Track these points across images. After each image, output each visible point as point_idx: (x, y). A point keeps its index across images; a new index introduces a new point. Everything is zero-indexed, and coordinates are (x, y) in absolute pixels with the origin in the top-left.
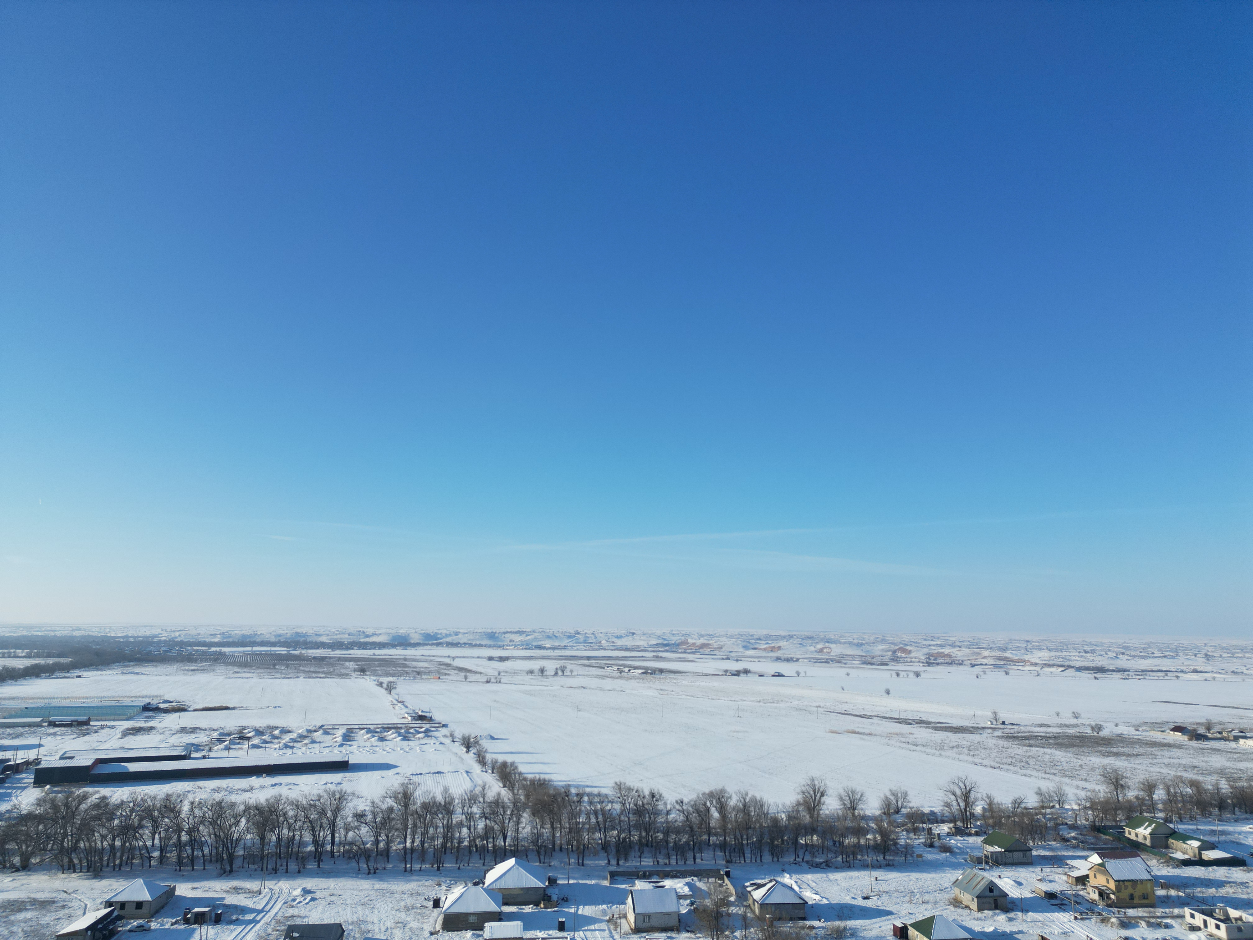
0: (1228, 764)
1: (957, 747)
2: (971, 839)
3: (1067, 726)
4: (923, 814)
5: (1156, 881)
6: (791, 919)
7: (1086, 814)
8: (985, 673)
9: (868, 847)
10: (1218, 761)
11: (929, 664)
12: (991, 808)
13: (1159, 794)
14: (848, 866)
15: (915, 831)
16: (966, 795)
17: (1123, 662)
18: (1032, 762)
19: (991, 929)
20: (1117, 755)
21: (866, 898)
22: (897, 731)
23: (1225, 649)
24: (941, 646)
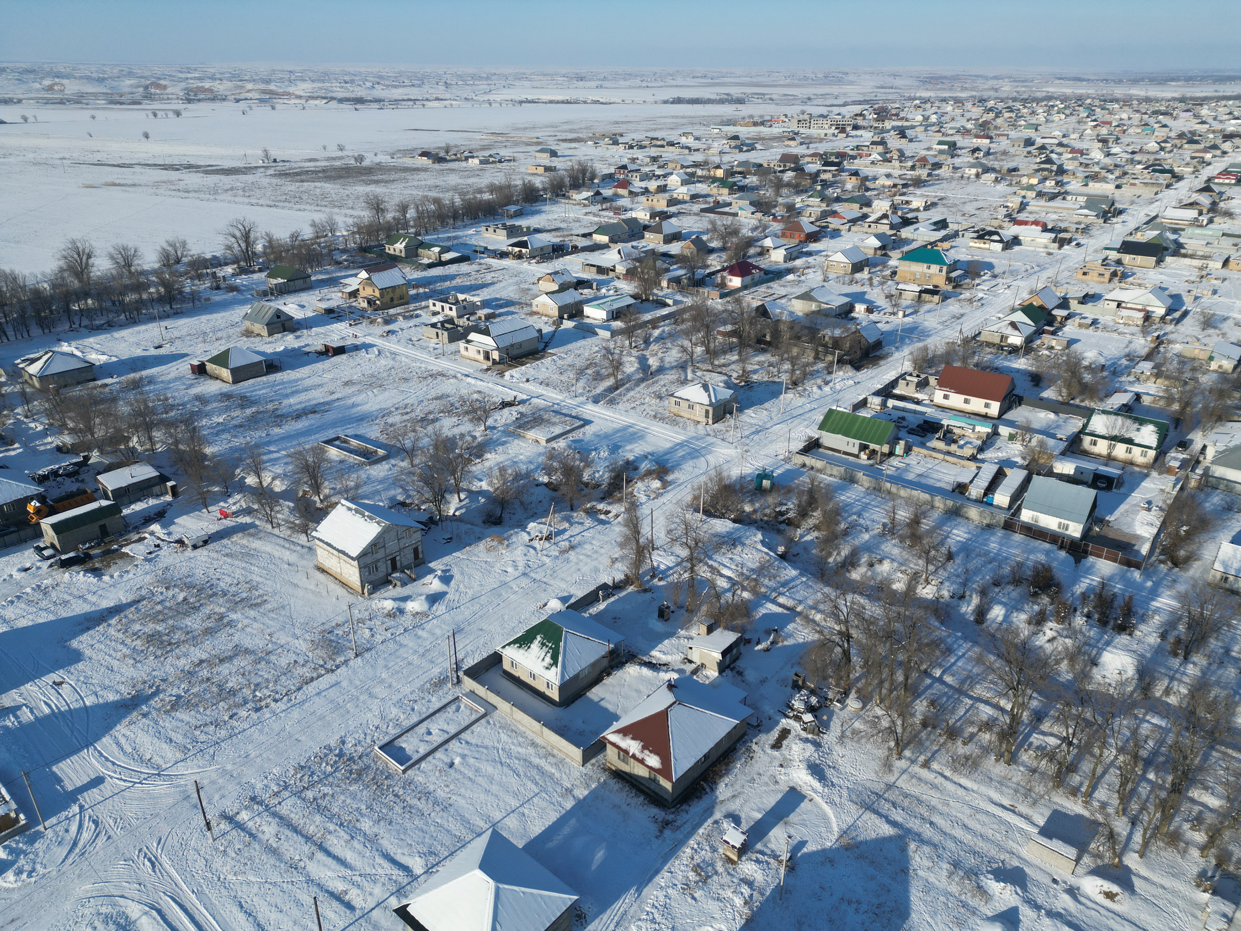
0: (461, 181)
1: (232, 189)
2: (255, 276)
3: (334, 159)
4: (206, 260)
5: (410, 284)
6: (79, 383)
7: (354, 238)
8: (251, 108)
9: (152, 300)
10: (453, 180)
11: (189, 101)
12: (272, 245)
13: (411, 213)
14: (133, 321)
15: (200, 277)
16: (246, 236)
17: (379, 93)
18: (305, 197)
19: (282, 348)
20: (377, 182)
21: (160, 347)
22: (164, 178)
23: (460, 77)
24: (200, 79)
